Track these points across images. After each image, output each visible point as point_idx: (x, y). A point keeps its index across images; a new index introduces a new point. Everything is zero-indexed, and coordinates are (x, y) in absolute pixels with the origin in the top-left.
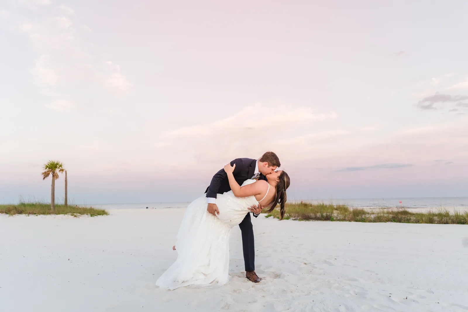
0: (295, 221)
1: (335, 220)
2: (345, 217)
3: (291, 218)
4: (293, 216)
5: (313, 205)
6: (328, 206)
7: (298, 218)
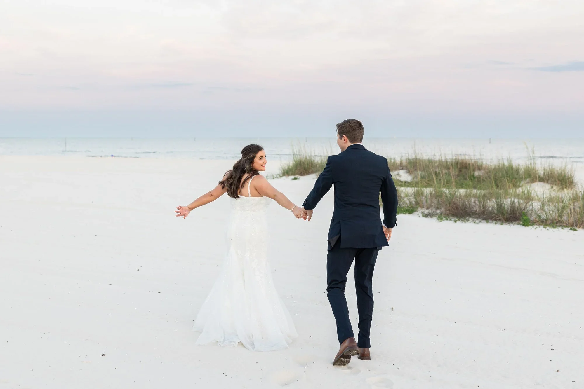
0: (428, 220)
1: (533, 223)
2: (560, 216)
3: (420, 210)
4: (425, 204)
5: (484, 166)
6: (521, 172)
7: (438, 211)
